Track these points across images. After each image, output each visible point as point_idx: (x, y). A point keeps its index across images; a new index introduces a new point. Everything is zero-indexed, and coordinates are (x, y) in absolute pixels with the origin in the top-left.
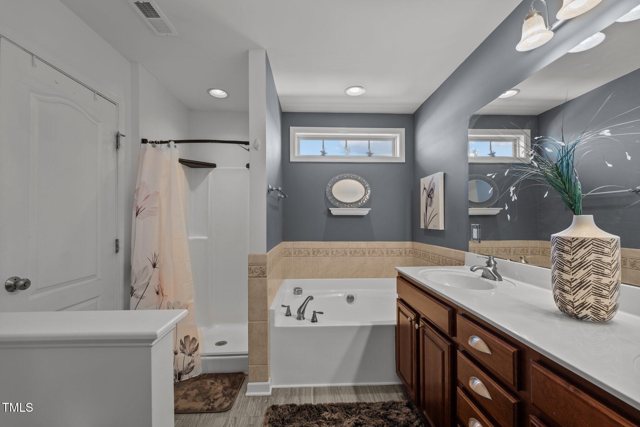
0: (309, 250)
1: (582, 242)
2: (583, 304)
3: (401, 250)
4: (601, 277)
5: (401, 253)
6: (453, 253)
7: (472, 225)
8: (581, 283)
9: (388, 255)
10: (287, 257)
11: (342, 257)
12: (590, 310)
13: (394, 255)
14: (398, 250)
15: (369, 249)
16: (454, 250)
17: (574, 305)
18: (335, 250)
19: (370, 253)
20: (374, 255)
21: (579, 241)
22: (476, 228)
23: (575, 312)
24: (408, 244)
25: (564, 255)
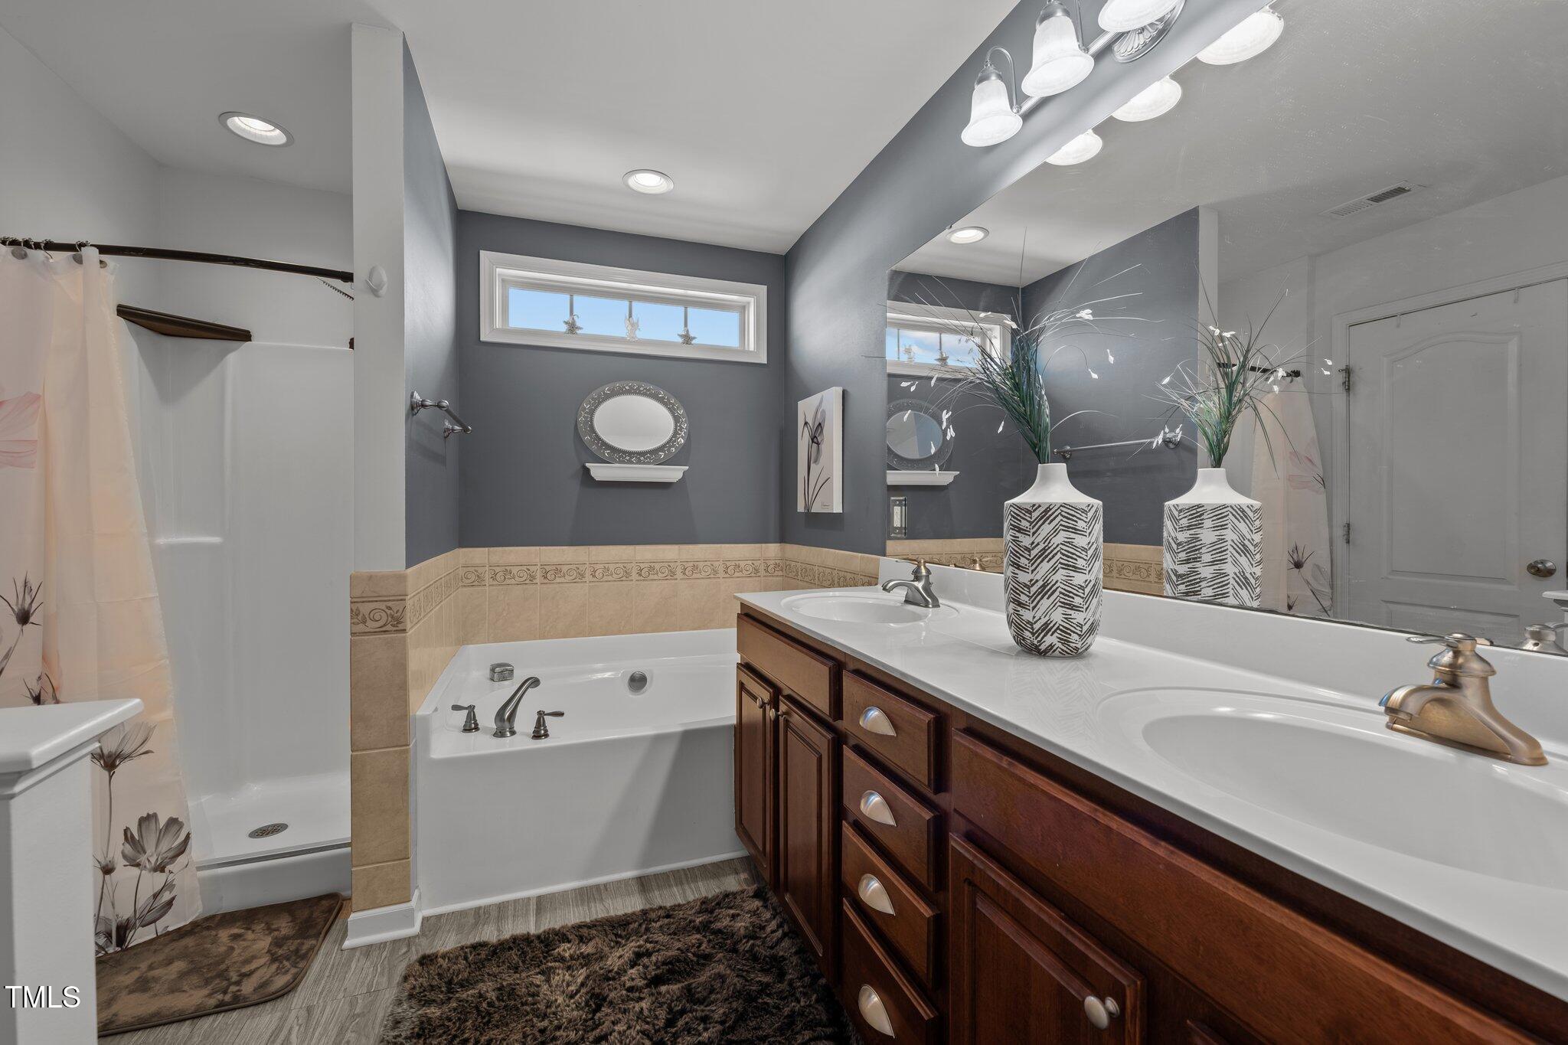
0: (532, 568)
1: (1046, 511)
2: (1046, 624)
3: (757, 563)
4: (1072, 573)
5: (757, 571)
6: (857, 560)
7: (892, 498)
8: (1044, 586)
9: (727, 575)
10: (472, 589)
11: (619, 583)
12: (1056, 634)
13: (740, 574)
14: (750, 563)
15: (684, 564)
16: (860, 554)
17: (1033, 629)
18: (602, 566)
19: (687, 573)
20: (695, 576)
21: (1042, 509)
22: (898, 505)
23: (1035, 642)
24: (773, 549)
25: (1021, 537)
